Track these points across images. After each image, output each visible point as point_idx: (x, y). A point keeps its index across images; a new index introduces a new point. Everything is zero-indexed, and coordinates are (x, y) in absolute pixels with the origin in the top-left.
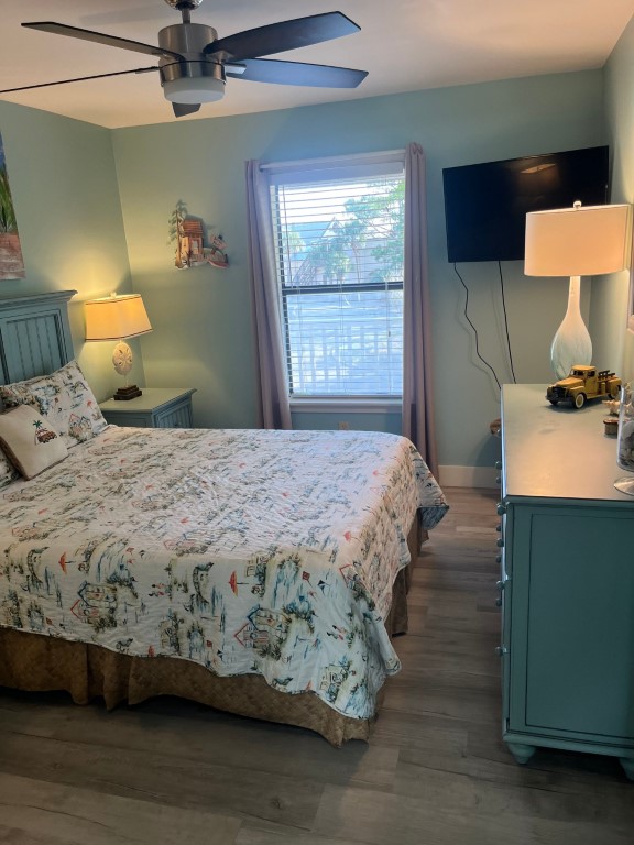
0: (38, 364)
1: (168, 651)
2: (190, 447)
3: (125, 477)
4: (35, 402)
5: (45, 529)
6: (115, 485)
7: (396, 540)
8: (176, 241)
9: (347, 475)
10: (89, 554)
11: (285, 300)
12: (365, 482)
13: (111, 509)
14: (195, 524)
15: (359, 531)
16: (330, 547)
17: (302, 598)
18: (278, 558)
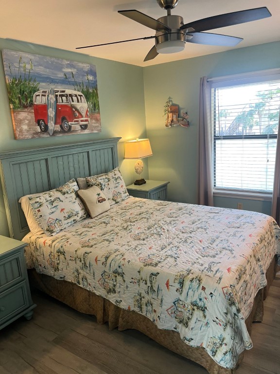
0: (103, 168)
1: (137, 310)
2: (161, 210)
3: (131, 222)
4: (100, 185)
5: (92, 243)
6: (125, 225)
7: (259, 273)
8: (167, 115)
9: (235, 235)
10: (107, 258)
11: (215, 142)
12: (244, 240)
13: (121, 237)
14: (155, 251)
15: (236, 268)
16: (218, 275)
17: (200, 299)
18: (190, 276)
